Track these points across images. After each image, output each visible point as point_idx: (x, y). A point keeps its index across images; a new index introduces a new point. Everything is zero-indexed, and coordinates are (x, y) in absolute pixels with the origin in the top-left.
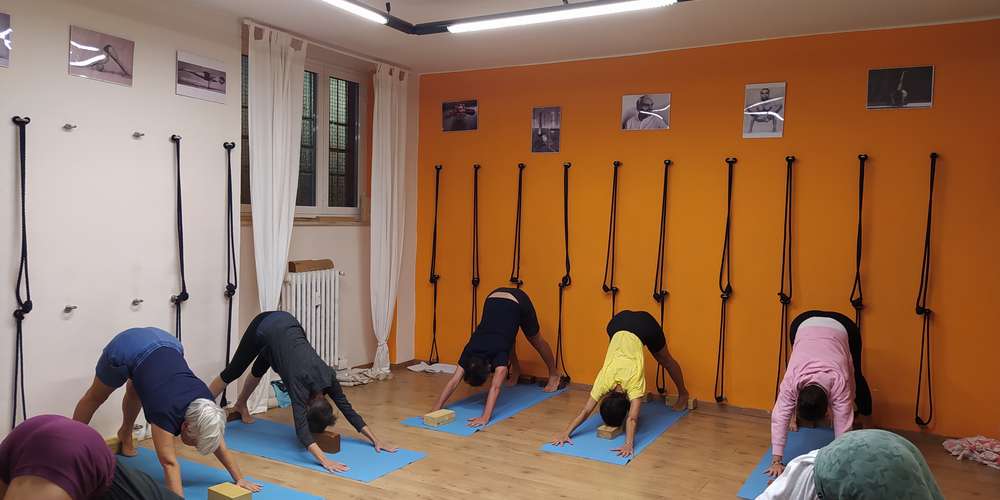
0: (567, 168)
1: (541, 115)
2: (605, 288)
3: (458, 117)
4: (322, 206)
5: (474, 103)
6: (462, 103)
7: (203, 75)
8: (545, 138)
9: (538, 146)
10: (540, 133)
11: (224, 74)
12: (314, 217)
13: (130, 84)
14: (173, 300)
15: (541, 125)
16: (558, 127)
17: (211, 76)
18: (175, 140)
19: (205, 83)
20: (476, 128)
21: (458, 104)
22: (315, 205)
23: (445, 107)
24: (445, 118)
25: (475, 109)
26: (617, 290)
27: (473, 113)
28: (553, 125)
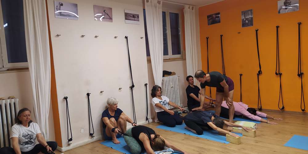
0: (257, 31)
1: (245, 13)
2: (276, 74)
3: (213, 19)
4: (170, 55)
5: (219, 14)
6: (214, 14)
7: (132, 16)
8: (247, 22)
9: (244, 25)
10: (245, 20)
11: (138, 15)
12: (168, 59)
13: (112, 21)
14: (130, 87)
15: (245, 17)
16: (252, 17)
17: (135, 16)
18: (126, 38)
19: (133, 19)
20: (220, 22)
21: (213, 15)
22: (168, 55)
23: (208, 17)
24: (209, 20)
25: (219, 15)
26: (281, 74)
27: (218, 17)
28: (250, 16)
